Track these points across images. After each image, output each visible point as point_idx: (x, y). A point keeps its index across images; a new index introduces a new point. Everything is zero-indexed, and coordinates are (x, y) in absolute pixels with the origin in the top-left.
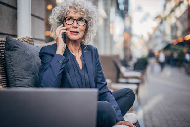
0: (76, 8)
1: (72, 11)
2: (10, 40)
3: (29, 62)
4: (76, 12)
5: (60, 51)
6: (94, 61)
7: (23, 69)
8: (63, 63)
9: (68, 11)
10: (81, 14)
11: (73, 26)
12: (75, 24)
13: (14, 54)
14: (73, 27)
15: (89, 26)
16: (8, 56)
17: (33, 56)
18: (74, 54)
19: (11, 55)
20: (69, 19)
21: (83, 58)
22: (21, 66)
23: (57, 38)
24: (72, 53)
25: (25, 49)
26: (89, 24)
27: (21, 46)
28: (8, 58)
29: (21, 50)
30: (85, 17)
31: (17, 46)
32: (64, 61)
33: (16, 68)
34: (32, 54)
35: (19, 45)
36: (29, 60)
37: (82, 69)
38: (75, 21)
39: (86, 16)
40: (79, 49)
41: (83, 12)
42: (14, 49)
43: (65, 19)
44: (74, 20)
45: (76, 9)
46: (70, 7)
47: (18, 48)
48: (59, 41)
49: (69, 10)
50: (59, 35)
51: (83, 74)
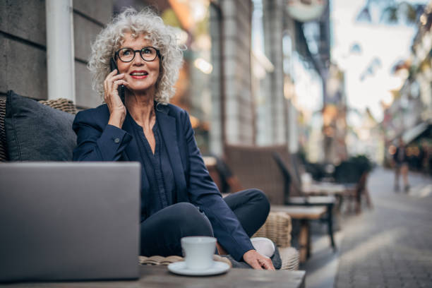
0: (136, 29)
1: (128, 37)
2: (14, 99)
3: (52, 138)
4: (136, 38)
5: (116, 120)
6: (181, 136)
7: (38, 150)
8: (122, 143)
9: (121, 38)
10: (145, 40)
11: (134, 63)
12: (138, 59)
13: (22, 125)
14: (135, 65)
15: (166, 63)
16: (10, 127)
17: (60, 129)
18: (140, 123)
19: (17, 126)
20: (125, 53)
21: (157, 130)
22: (35, 146)
23: (110, 96)
24: (137, 122)
25: (44, 115)
26: (165, 60)
27: (36, 110)
28: (11, 131)
29: (36, 117)
30: (154, 45)
31: (26, 109)
32: (125, 139)
33: (25, 148)
34: (59, 125)
35: (32, 108)
36: (51, 136)
37: (156, 151)
38: (138, 54)
39: (155, 42)
40: (151, 113)
41: (149, 36)
42: (22, 115)
43: (117, 54)
44: (135, 52)
45: (134, 32)
46: (124, 31)
47: (30, 112)
48: (113, 101)
49: (122, 35)
50: (112, 91)
51: (158, 160)
